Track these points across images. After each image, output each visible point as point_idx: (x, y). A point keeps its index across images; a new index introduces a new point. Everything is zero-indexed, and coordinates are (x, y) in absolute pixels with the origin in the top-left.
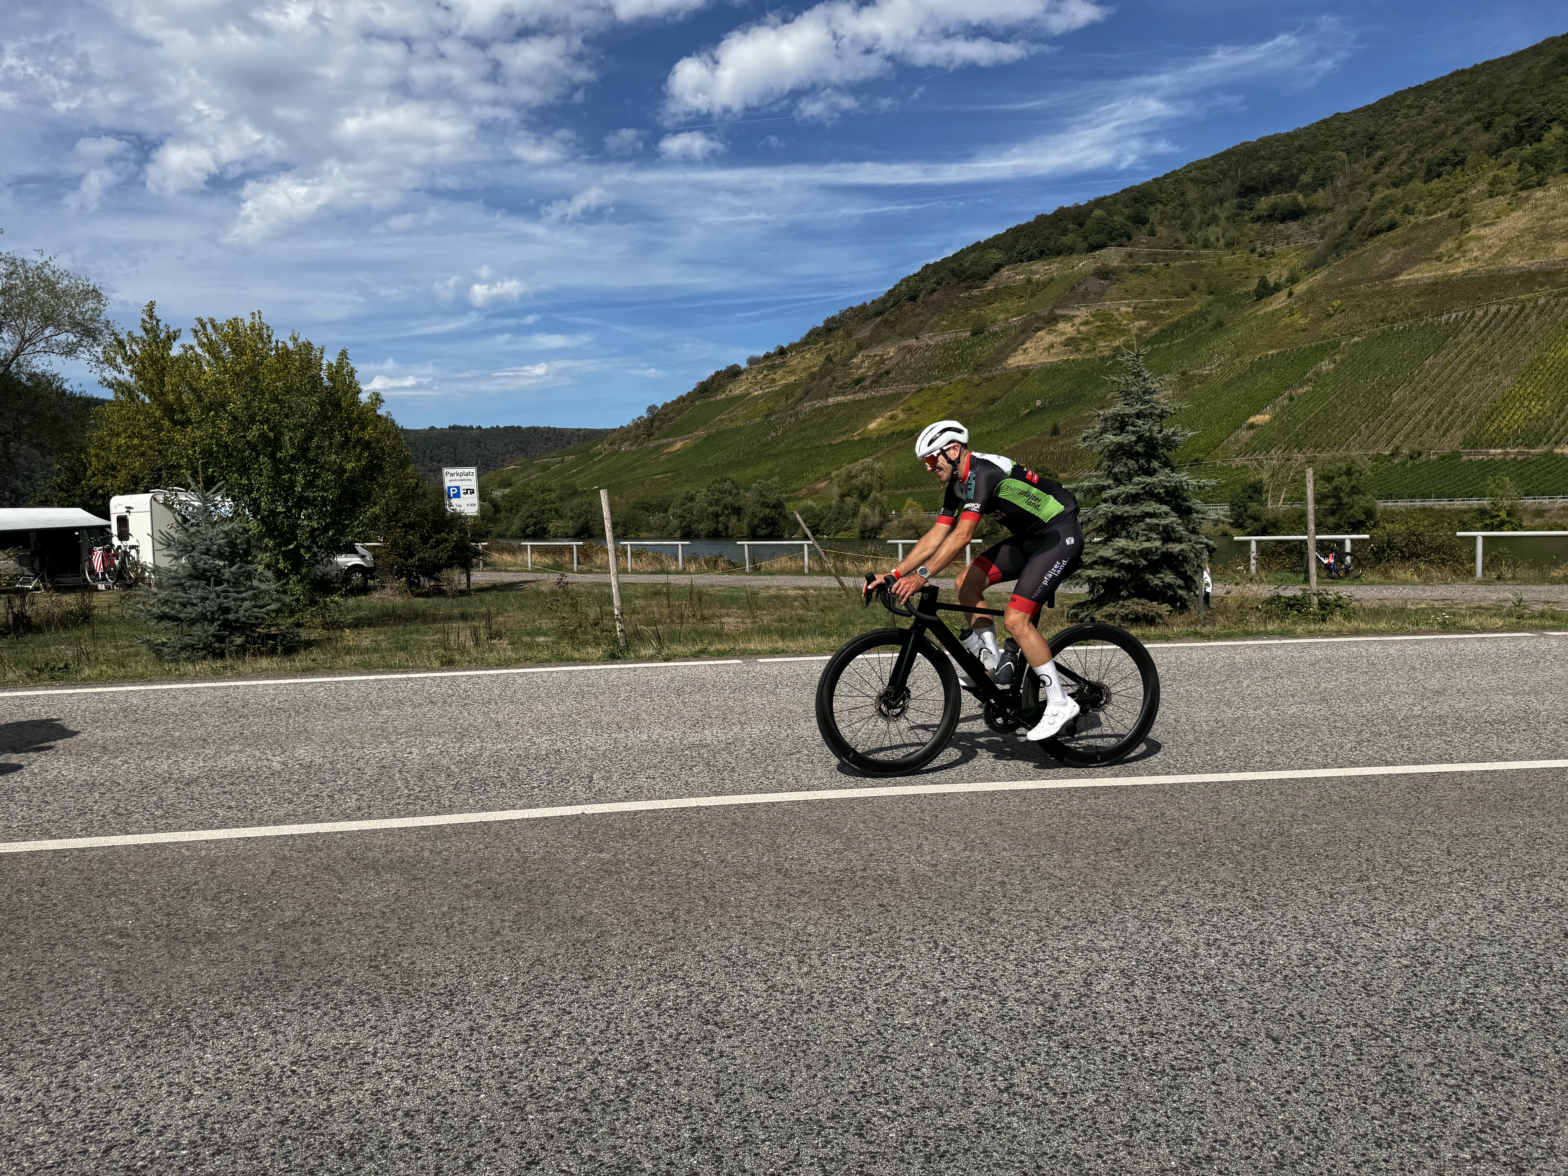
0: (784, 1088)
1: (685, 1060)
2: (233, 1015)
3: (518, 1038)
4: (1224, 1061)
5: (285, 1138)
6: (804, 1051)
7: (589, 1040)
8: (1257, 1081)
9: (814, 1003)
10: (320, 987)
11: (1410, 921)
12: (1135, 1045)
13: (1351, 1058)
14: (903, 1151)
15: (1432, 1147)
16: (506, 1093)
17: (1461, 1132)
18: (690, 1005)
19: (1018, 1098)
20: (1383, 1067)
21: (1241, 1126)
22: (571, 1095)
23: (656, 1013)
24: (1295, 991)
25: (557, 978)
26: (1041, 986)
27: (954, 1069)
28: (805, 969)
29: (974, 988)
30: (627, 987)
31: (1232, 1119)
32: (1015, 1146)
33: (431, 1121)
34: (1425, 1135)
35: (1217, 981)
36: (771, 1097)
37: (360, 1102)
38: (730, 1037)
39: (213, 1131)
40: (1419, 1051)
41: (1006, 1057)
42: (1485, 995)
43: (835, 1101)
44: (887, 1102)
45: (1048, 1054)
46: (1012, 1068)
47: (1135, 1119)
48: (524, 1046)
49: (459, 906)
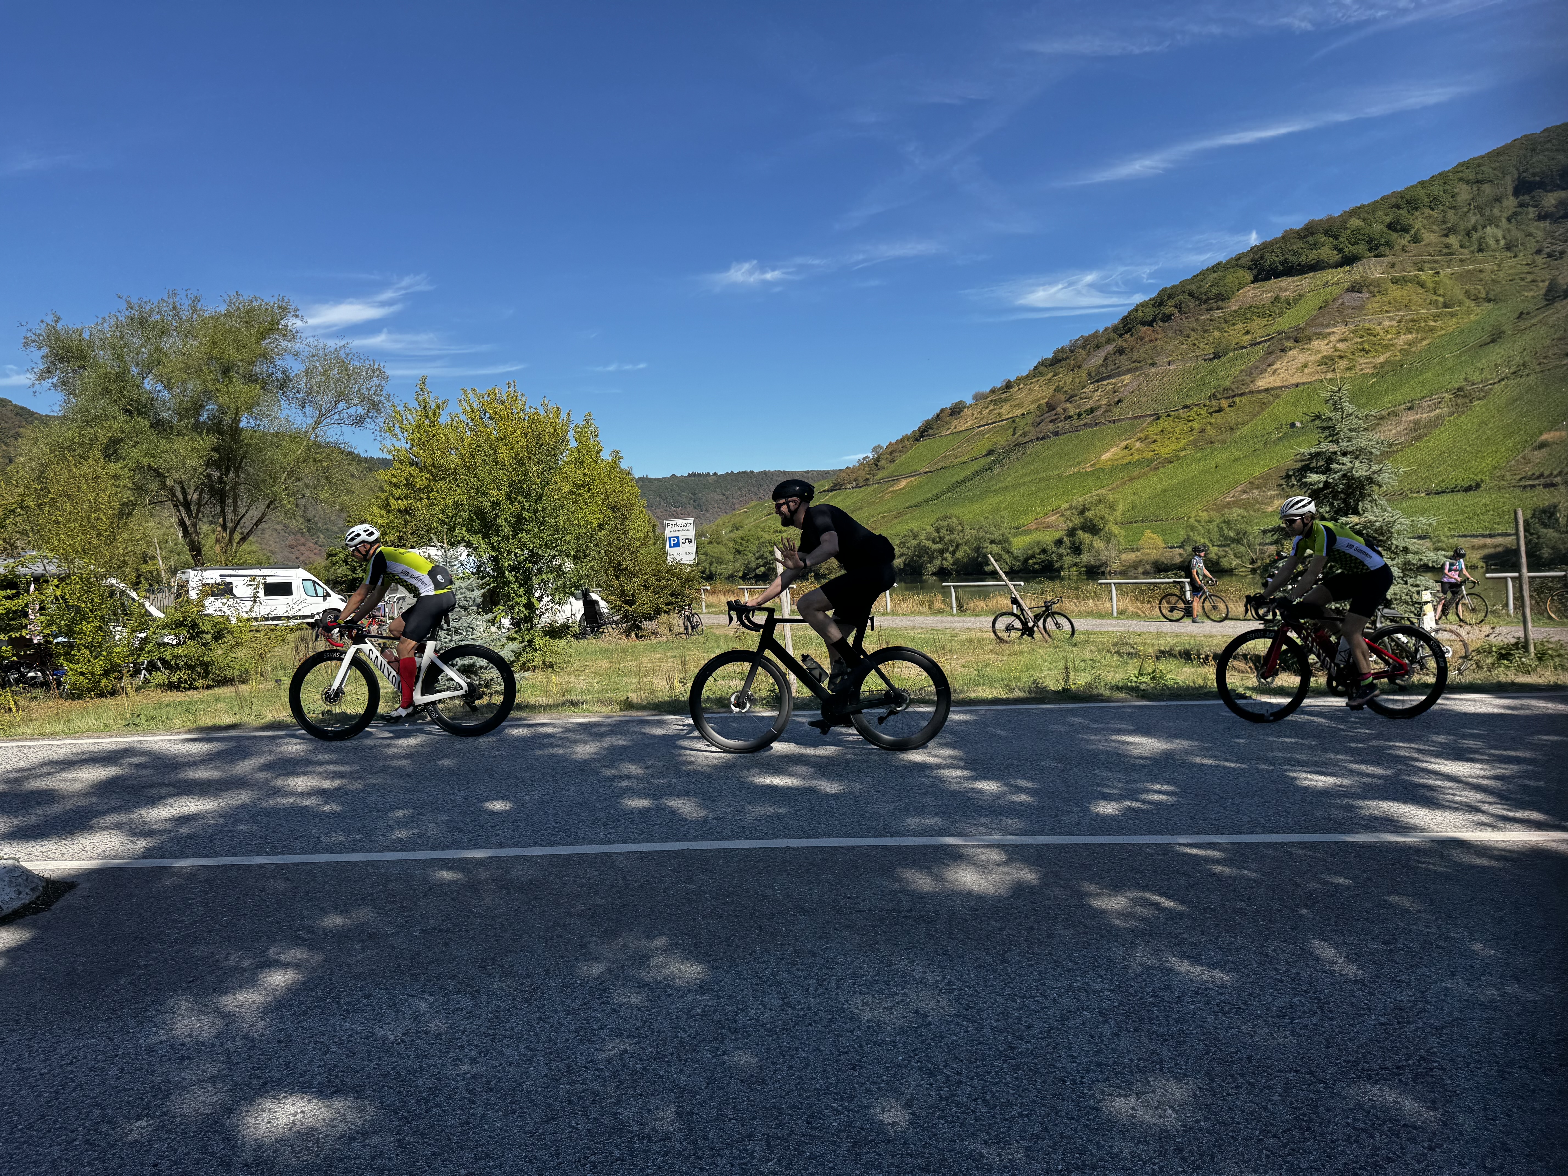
0: (764, 1082)
1: (694, 1054)
2: (370, 995)
3: (572, 1028)
4: (1153, 1092)
5: (383, 1086)
6: (792, 1056)
7: (625, 1034)
8: (1174, 1110)
9: (817, 1018)
10: (438, 980)
12: (1079, 1072)
13: (1276, 1097)
14: (838, 1137)
16: (551, 1069)
17: (1341, 1167)
18: (714, 1013)
19: (953, 1106)
21: (1137, 1145)
22: (597, 1073)
24: (1257, 1038)
25: (618, 984)
27: (910, 1079)
28: (821, 991)
29: (958, 1016)
30: (669, 995)
31: (1133, 1138)
32: (933, 1142)
33: (489, 1083)
34: (1305, 1166)
36: (750, 1087)
37: (443, 1065)
38: (736, 1040)
39: (337, 1077)
40: (1345, 1098)
41: (958, 1073)
42: (1448, 1054)
43: (800, 1095)
44: (842, 1099)
45: (997, 1073)
46: (960, 1082)
47: (1046, 1130)
48: (574, 1035)
49: (562, 923)
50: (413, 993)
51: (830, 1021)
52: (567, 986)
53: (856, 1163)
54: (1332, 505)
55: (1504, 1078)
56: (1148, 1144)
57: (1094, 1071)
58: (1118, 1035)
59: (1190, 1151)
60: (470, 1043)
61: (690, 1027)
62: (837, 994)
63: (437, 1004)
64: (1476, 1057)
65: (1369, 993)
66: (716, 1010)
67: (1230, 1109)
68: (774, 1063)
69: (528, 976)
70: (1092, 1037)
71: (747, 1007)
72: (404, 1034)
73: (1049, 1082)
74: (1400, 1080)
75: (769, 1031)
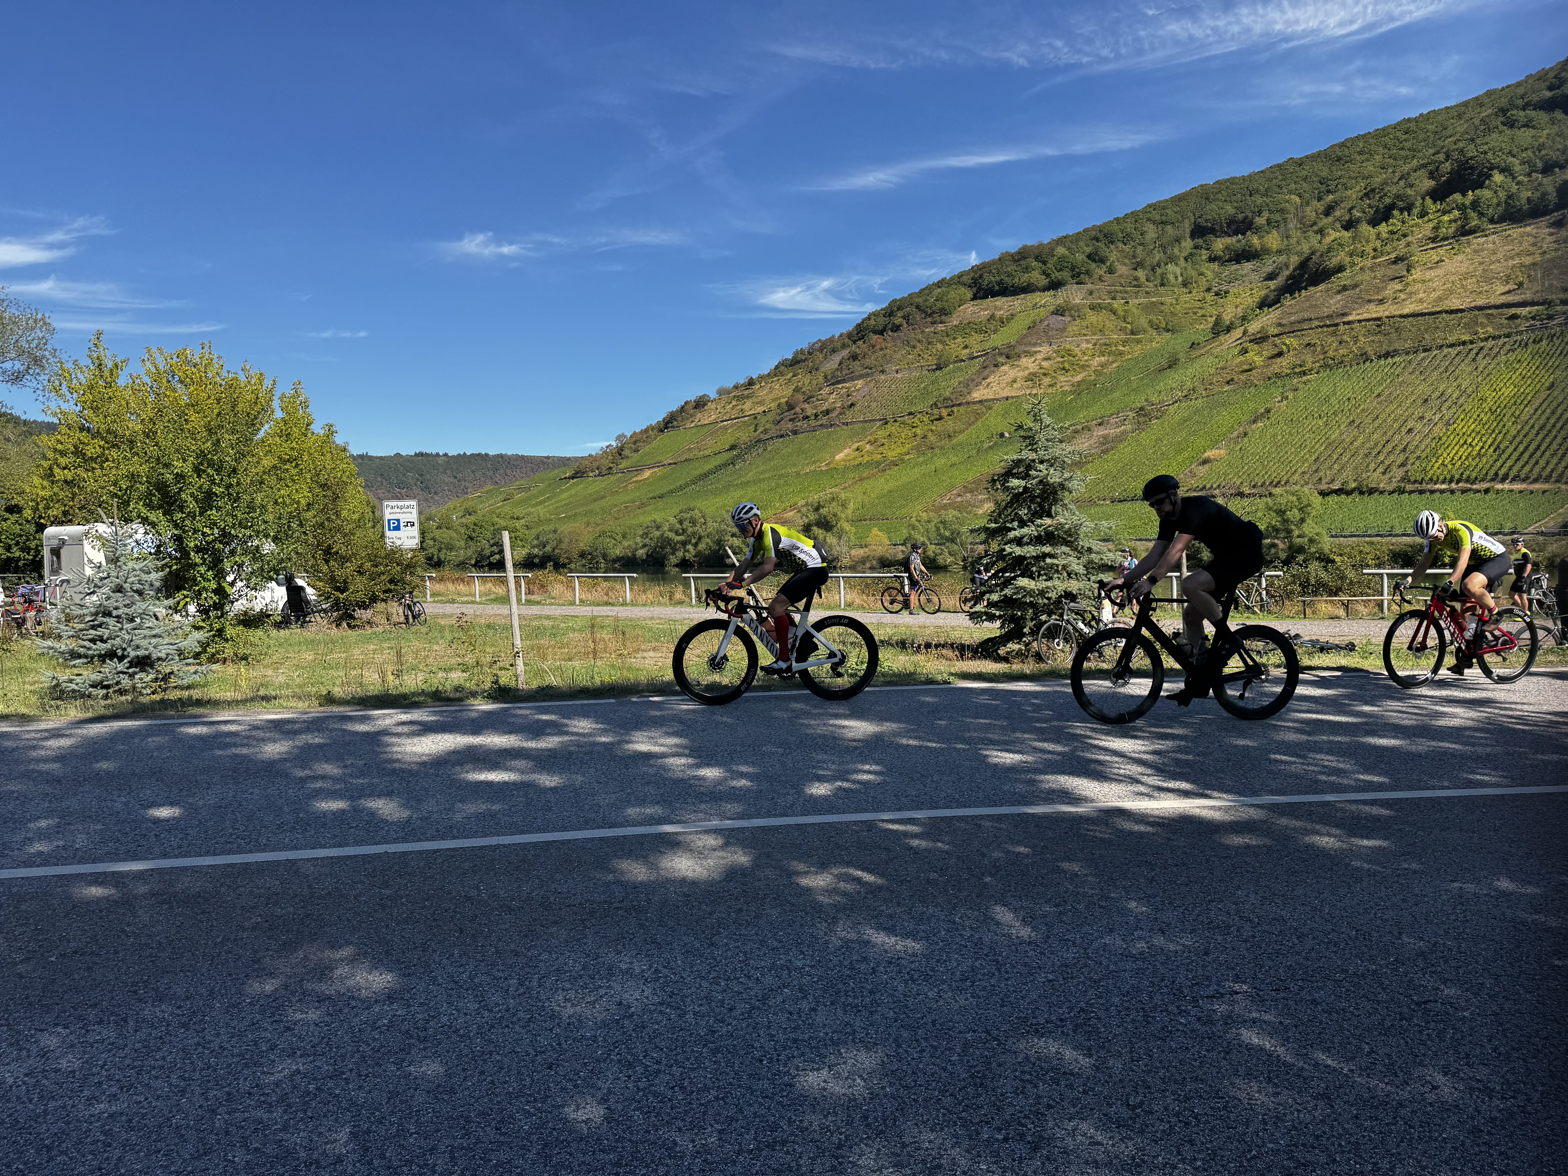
1: (376, 1068)
3: (236, 1051)
4: (845, 1063)
6: (484, 1060)
7: (299, 1053)
8: (862, 1079)
10: (76, 1010)
11: (1078, 942)
13: (955, 1058)
14: (528, 1140)
15: (976, 1131)
16: (207, 1099)
17: (1008, 1118)
18: (402, 1022)
19: (650, 1096)
20: (977, 1066)
21: (826, 1117)
22: (262, 1099)
23: (369, 1029)
24: (941, 1003)
25: (294, 1000)
26: (722, 1002)
27: (608, 1073)
29: (662, 1004)
30: (353, 1008)
31: (823, 1110)
35: (877, 996)
37: (73, 1106)
38: (425, 1049)
40: (1015, 1052)
41: (658, 1062)
42: (1103, 1004)
43: (491, 1100)
44: (535, 1100)
45: (696, 1059)
46: (659, 1071)
47: (741, 1111)
48: (238, 1059)
49: (232, 937)
50: (43, 1026)
51: (529, 1020)
52: (234, 1006)
53: (545, 1166)
54: (1029, 508)
55: (1148, 1022)
56: (837, 1114)
57: (790, 1048)
58: (814, 1010)
59: (876, 1118)
60: (109, 1078)
61: (375, 1039)
62: (539, 992)
63: (72, 1037)
64: (1126, 1005)
65: (1041, 953)
66: (405, 1020)
67: (914, 1073)
68: (464, 1070)
69: (187, 998)
70: (791, 1013)
71: (439, 1014)
72: (26, 1075)
73: (747, 1062)
74: (1062, 1032)
75: (461, 1036)
